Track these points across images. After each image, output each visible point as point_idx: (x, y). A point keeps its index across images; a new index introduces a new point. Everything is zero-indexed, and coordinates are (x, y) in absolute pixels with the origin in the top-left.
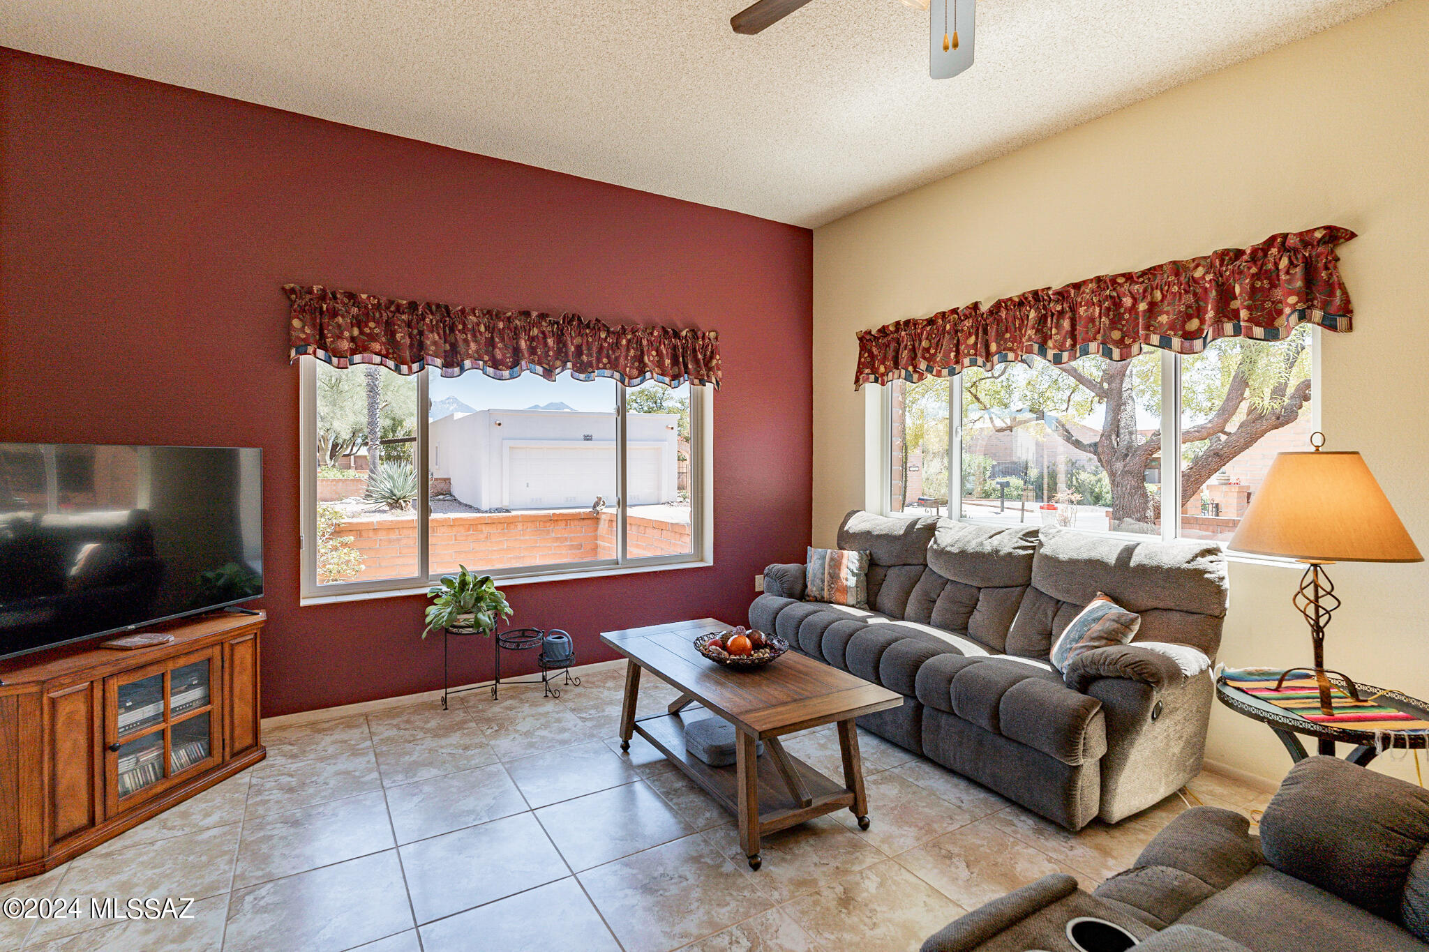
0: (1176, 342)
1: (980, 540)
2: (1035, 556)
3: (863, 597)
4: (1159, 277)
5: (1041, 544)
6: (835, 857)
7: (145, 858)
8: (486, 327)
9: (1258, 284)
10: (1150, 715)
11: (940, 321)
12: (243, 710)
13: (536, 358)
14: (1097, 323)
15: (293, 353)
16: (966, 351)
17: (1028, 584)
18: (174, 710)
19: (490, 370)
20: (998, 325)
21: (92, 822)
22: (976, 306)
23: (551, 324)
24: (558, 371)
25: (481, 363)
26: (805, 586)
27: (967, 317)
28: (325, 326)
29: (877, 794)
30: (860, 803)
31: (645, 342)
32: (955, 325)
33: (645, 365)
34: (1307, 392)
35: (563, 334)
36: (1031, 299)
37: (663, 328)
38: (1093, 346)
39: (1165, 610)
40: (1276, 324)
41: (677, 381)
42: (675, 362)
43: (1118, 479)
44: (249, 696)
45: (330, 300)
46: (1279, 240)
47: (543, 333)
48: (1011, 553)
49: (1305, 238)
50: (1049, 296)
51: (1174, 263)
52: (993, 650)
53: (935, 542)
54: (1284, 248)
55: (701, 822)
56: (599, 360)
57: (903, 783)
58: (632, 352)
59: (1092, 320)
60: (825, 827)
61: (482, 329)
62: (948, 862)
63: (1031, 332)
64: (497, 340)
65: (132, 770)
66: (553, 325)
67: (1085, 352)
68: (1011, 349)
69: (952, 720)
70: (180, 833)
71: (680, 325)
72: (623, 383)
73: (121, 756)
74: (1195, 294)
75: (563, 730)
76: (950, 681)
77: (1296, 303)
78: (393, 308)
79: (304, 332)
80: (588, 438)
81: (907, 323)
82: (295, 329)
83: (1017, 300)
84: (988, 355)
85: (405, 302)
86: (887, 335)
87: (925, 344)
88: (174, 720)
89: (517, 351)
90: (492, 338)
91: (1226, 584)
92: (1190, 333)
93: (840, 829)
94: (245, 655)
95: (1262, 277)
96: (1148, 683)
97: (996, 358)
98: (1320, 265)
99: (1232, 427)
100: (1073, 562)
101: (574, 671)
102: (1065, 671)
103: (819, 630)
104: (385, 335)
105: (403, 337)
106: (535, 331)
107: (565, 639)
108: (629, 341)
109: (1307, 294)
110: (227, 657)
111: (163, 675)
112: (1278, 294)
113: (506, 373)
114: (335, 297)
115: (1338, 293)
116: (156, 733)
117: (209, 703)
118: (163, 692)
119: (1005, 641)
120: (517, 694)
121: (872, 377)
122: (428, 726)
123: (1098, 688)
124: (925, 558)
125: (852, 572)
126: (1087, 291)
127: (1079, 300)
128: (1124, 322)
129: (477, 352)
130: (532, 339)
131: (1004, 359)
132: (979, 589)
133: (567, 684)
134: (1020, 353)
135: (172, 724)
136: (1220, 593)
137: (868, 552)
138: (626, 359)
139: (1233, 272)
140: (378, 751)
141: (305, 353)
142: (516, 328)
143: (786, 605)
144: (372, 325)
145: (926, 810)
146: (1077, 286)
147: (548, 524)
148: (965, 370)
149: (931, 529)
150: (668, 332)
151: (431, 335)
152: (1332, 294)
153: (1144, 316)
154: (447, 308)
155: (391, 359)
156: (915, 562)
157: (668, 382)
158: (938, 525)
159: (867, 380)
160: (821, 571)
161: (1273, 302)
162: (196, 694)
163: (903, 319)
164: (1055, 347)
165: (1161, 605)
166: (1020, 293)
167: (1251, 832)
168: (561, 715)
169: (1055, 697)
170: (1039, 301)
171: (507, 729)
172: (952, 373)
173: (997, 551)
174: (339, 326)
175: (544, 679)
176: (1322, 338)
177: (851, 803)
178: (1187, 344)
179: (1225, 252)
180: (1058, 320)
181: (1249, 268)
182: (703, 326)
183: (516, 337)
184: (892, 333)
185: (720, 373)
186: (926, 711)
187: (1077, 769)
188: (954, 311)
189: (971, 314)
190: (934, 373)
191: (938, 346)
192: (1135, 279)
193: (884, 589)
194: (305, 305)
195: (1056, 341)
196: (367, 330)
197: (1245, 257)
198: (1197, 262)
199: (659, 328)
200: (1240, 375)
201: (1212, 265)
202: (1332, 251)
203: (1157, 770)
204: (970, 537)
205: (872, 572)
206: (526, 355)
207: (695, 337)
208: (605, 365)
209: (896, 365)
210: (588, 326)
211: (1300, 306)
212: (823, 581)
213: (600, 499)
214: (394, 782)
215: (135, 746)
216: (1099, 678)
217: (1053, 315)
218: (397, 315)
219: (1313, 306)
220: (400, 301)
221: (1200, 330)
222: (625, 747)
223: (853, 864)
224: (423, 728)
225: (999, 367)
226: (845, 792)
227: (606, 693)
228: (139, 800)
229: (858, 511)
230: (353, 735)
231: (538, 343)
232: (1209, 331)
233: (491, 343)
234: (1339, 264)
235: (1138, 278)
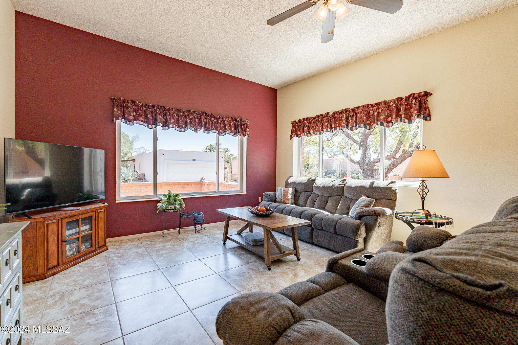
0: (385, 124)
1: (329, 183)
2: (345, 186)
3: (293, 201)
4: (380, 105)
5: (347, 183)
6: (292, 267)
7: (78, 274)
8: (176, 114)
9: (407, 108)
10: (377, 225)
11: (317, 118)
12: (101, 233)
13: (192, 125)
14: (363, 119)
15: (115, 119)
16: (325, 127)
17: (343, 195)
18: (81, 232)
19: (177, 129)
20: (334, 119)
21: (58, 264)
22: (328, 113)
23: (197, 114)
24: (199, 130)
25: (175, 126)
26: (276, 198)
27: (325, 117)
28: (125, 111)
29: (302, 253)
30: (298, 253)
31: (226, 122)
32: (322, 119)
33: (226, 129)
34: (419, 147)
35: (201, 118)
36: (344, 111)
37: (232, 118)
38: (362, 125)
39: (381, 199)
40: (411, 119)
41: (235, 135)
42: (235, 129)
43: (365, 171)
44: (103, 229)
45: (126, 103)
46: (413, 95)
47: (194, 117)
48: (338, 186)
49: (419, 94)
50: (349, 110)
51: (385, 101)
52: (332, 213)
53: (315, 184)
54: (414, 97)
55: (251, 261)
56: (212, 127)
57: (308, 250)
58: (222, 125)
59: (362, 118)
60: (288, 261)
61: (175, 115)
62: (323, 267)
63: (344, 121)
64: (180, 119)
65: (69, 250)
66: (197, 115)
67: (360, 127)
68: (338, 126)
69: (322, 232)
70: (87, 268)
71: (237, 117)
72: (219, 134)
73: (66, 245)
74: (390, 110)
75: (204, 241)
76: (322, 220)
77: (417, 113)
78: (147, 107)
79: (118, 113)
80: (194, 160)
81: (307, 118)
82: (115, 112)
83: (340, 111)
84: (331, 128)
85: (151, 105)
86: (301, 122)
87: (312, 125)
88: (82, 234)
89: (186, 123)
90: (178, 118)
91: (397, 191)
92: (389, 121)
93: (292, 261)
94: (102, 215)
95: (408, 105)
96: (377, 216)
97: (334, 129)
98: (423, 102)
99: (397, 157)
100: (356, 187)
101: (204, 226)
102: (354, 216)
103: (282, 210)
104: (144, 115)
105: (150, 116)
106: (192, 117)
107: (201, 215)
108: (221, 121)
109: (420, 110)
110: (97, 215)
111: (78, 220)
112: (412, 110)
113: (183, 130)
114: (128, 102)
115: (427, 110)
116: (76, 238)
117: (92, 230)
118: (78, 225)
119: (336, 211)
120: (186, 232)
121: (296, 135)
122: (159, 240)
123: (364, 218)
124: (312, 189)
125: (290, 194)
126: (360, 109)
127: (358, 112)
128: (370, 118)
129: (174, 122)
130: (191, 119)
131: (336, 129)
132: (329, 197)
133: (201, 229)
134: (341, 127)
135: (81, 236)
136: (395, 193)
137: (295, 188)
138: (220, 127)
139: (400, 104)
140: (145, 247)
141: (119, 120)
142: (186, 115)
143: (271, 204)
144: (140, 111)
145: (316, 256)
146: (357, 108)
147: (185, 186)
148: (324, 133)
149: (314, 181)
150: (233, 119)
151: (159, 116)
152: (426, 110)
153: (376, 116)
154: (164, 107)
155: (146, 123)
156: (309, 190)
157: (233, 135)
158: (316, 179)
159: (294, 136)
160: (281, 194)
161: (411, 113)
162: (87, 227)
163: (305, 117)
164: (351, 126)
165: (380, 198)
166: (341, 109)
167: (404, 245)
168: (202, 237)
169: (352, 221)
170: (347, 112)
171: (185, 241)
172: (320, 134)
173: (334, 186)
174: (130, 111)
175: (195, 227)
176: (423, 123)
177: (295, 253)
178: (388, 124)
179: (398, 98)
180: (352, 118)
181: (405, 103)
182: (244, 118)
183: (186, 118)
184: (302, 121)
185: (249, 133)
186: (314, 230)
187: (358, 241)
188: (321, 115)
189: (326, 116)
190: (315, 134)
191: (316, 125)
192: (374, 106)
193: (300, 199)
194: (118, 104)
195: (351, 124)
196: (138, 113)
197: (404, 100)
198: (391, 101)
199: (230, 117)
200: (400, 140)
201: (395, 102)
202: (426, 99)
203: (378, 242)
204: (326, 182)
205: (296, 194)
206: (189, 124)
207: (241, 121)
208: (213, 129)
209: (303, 132)
210: (208, 116)
211: (418, 114)
212: (281, 197)
213: (203, 177)
214: (153, 254)
215: (71, 242)
216: (364, 216)
217: (350, 116)
218: (148, 109)
219: (421, 114)
220: (149, 104)
221: (391, 121)
222: (224, 244)
223: (297, 268)
224: (158, 241)
225: (334, 131)
226: (293, 250)
227: (214, 231)
228: (72, 259)
229: (291, 177)
230: (136, 243)
231: (193, 120)
232: (394, 121)
233: (178, 119)
234: (428, 102)
235: (375, 105)
